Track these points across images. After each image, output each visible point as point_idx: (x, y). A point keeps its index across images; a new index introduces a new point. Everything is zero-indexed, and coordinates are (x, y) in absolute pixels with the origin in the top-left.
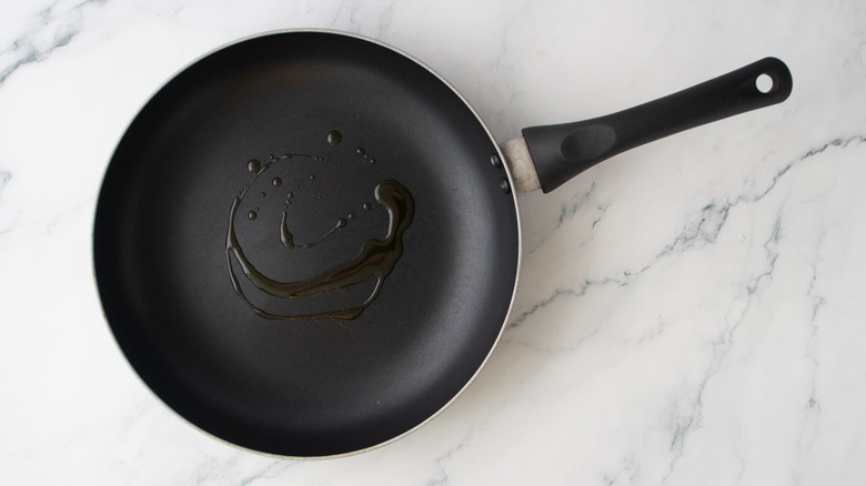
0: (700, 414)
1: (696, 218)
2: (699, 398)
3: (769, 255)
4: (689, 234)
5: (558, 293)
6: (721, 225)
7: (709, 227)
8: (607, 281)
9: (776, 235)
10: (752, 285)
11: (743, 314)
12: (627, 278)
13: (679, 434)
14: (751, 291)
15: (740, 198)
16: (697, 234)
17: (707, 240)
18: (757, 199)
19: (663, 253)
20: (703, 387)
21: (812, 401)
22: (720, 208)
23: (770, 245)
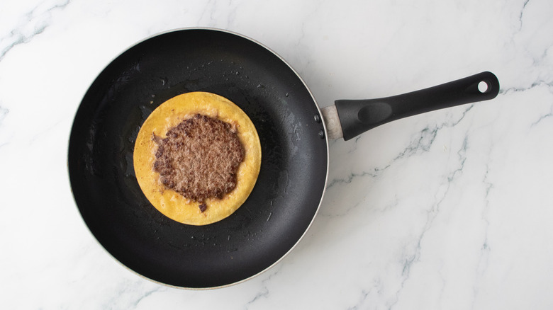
0: (419, 253)
1: (417, 136)
2: (419, 244)
3: (461, 159)
4: (413, 146)
5: (335, 181)
6: (432, 141)
7: (425, 142)
8: (364, 174)
9: (465, 147)
10: (451, 176)
11: (446, 193)
12: (376, 173)
13: (407, 265)
14: (450, 180)
15: (444, 124)
16: (418, 145)
17: (424, 149)
18: (454, 125)
19: (398, 158)
20: (421, 237)
21: (485, 245)
22: (432, 130)
23: (462, 153)
